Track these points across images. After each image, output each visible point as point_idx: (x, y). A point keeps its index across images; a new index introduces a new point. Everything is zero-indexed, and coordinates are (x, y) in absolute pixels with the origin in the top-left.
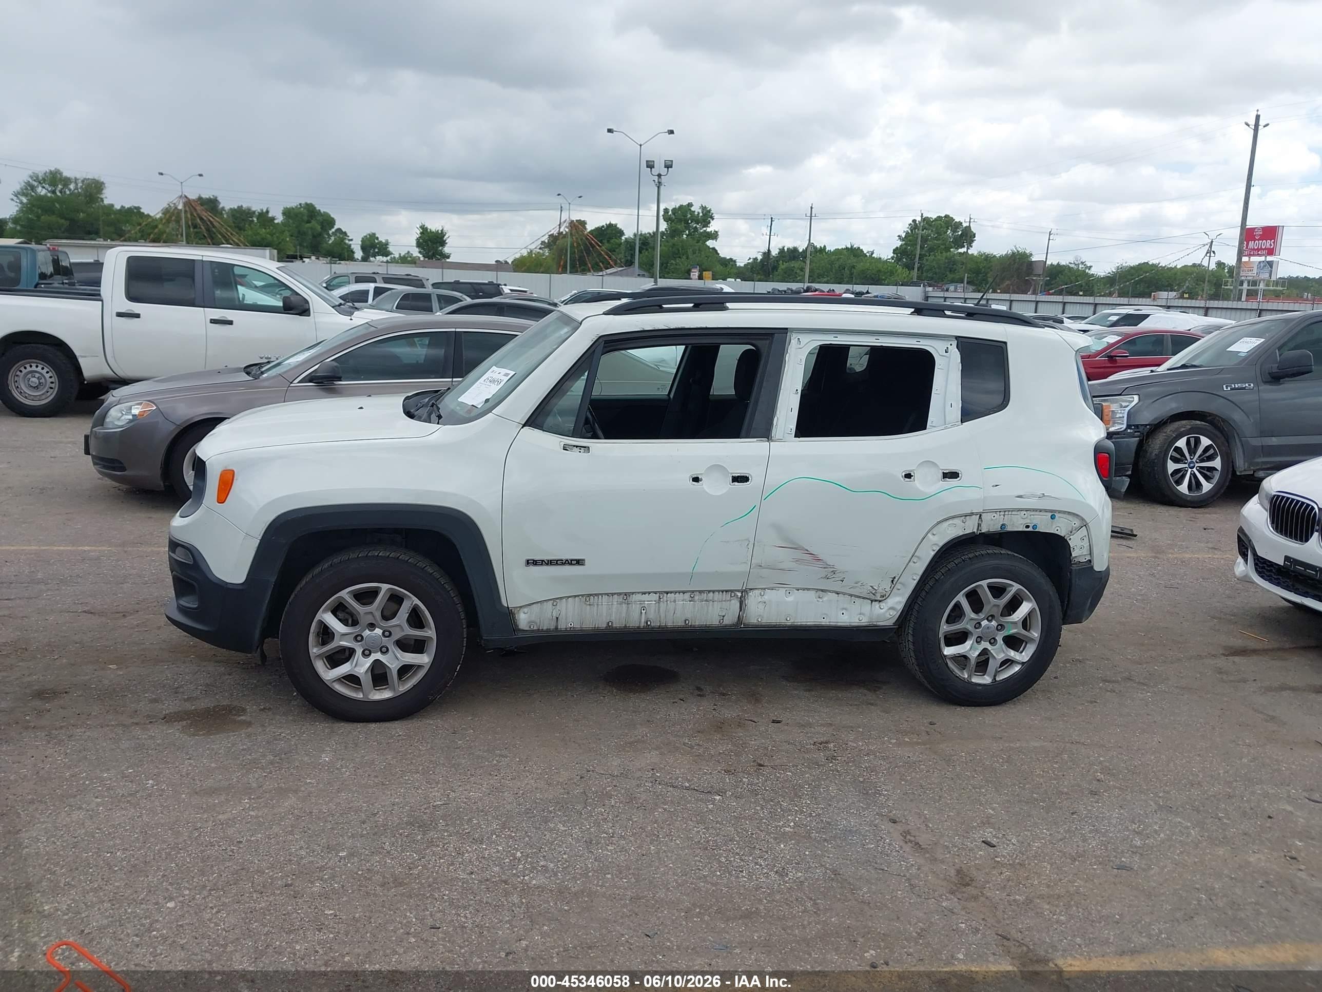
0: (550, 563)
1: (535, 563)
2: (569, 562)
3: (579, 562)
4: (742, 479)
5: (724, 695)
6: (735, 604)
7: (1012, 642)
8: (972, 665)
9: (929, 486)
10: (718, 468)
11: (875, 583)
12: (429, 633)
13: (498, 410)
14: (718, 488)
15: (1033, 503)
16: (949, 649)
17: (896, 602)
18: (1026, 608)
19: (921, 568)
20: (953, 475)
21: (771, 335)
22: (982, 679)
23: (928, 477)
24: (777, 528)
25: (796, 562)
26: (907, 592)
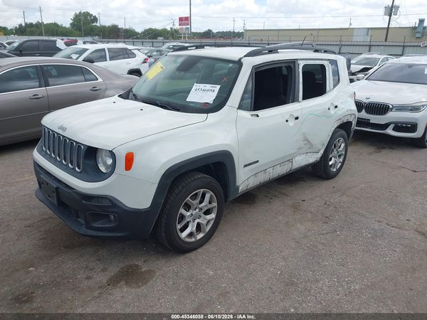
0: (250, 164)
1: (246, 166)
2: (255, 163)
3: (257, 162)
4: (297, 118)
5: (276, 196)
6: (291, 164)
7: (340, 156)
8: (333, 166)
9: (333, 111)
10: (292, 115)
11: (320, 147)
12: (215, 204)
13: (228, 103)
14: (291, 123)
15: (349, 113)
16: (330, 163)
17: (322, 152)
18: (343, 145)
19: (329, 139)
20: (336, 107)
21: (294, 62)
22: (335, 170)
23: (332, 108)
24: (304, 134)
25: (305, 144)
26: (324, 147)
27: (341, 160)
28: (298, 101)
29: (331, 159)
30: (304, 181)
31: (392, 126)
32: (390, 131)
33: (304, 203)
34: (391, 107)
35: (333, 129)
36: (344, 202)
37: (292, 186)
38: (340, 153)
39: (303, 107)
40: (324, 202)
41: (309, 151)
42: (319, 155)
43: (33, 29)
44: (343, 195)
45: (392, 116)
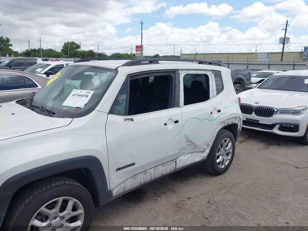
0: (124, 167)
1: (119, 169)
2: (130, 165)
3: (134, 164)
4: (177, 122)
5: (164, 193)
6: (174, 163)
7: (227, 154)
8: (221, 163)
9: (215, 115)
10: (171, 119)
11: (204, 147)
12: (81, 211)
13: (98, 108)
14: (171, 126)
15: (233, 116)
16: (218, 161)
17: (208, 151)
18: (230, 144)
19: (213, 140)
20: (219, 111)
21: (175, 71)
22: (223, 167)
23: (215, 112)
24: (185, 136)
25: (188, 145)
26: (210, 147)
27: (229, 157)
28: (178, 106)
29: (218, 157)
30: (195, 176)
31: (278, 126)
32: (276, 131)
33: (190, 202)
34: (276, 110)
35: (217, 130)
36: (227, 201)
37: (182, 183)
38: (228, 152)
39: (184, 112)
40: (208, 200)
41: (195, 150)
42: (205, 154)
43: (36, 53)
44: (228, 192)
45: (277, 118)
